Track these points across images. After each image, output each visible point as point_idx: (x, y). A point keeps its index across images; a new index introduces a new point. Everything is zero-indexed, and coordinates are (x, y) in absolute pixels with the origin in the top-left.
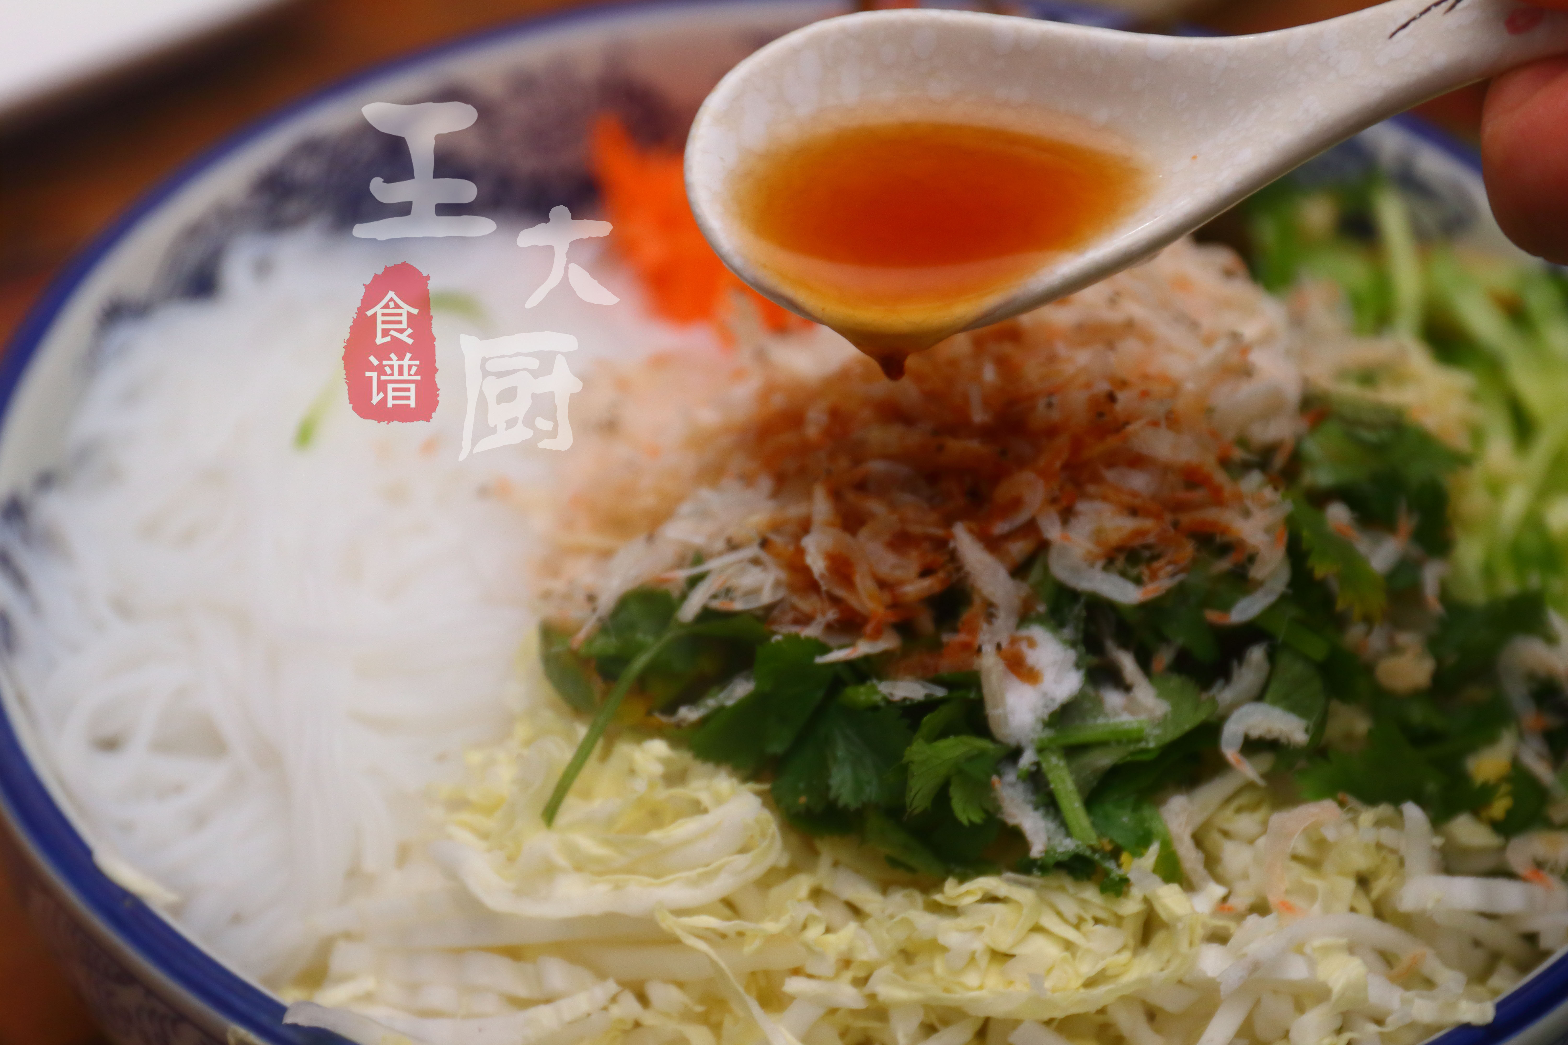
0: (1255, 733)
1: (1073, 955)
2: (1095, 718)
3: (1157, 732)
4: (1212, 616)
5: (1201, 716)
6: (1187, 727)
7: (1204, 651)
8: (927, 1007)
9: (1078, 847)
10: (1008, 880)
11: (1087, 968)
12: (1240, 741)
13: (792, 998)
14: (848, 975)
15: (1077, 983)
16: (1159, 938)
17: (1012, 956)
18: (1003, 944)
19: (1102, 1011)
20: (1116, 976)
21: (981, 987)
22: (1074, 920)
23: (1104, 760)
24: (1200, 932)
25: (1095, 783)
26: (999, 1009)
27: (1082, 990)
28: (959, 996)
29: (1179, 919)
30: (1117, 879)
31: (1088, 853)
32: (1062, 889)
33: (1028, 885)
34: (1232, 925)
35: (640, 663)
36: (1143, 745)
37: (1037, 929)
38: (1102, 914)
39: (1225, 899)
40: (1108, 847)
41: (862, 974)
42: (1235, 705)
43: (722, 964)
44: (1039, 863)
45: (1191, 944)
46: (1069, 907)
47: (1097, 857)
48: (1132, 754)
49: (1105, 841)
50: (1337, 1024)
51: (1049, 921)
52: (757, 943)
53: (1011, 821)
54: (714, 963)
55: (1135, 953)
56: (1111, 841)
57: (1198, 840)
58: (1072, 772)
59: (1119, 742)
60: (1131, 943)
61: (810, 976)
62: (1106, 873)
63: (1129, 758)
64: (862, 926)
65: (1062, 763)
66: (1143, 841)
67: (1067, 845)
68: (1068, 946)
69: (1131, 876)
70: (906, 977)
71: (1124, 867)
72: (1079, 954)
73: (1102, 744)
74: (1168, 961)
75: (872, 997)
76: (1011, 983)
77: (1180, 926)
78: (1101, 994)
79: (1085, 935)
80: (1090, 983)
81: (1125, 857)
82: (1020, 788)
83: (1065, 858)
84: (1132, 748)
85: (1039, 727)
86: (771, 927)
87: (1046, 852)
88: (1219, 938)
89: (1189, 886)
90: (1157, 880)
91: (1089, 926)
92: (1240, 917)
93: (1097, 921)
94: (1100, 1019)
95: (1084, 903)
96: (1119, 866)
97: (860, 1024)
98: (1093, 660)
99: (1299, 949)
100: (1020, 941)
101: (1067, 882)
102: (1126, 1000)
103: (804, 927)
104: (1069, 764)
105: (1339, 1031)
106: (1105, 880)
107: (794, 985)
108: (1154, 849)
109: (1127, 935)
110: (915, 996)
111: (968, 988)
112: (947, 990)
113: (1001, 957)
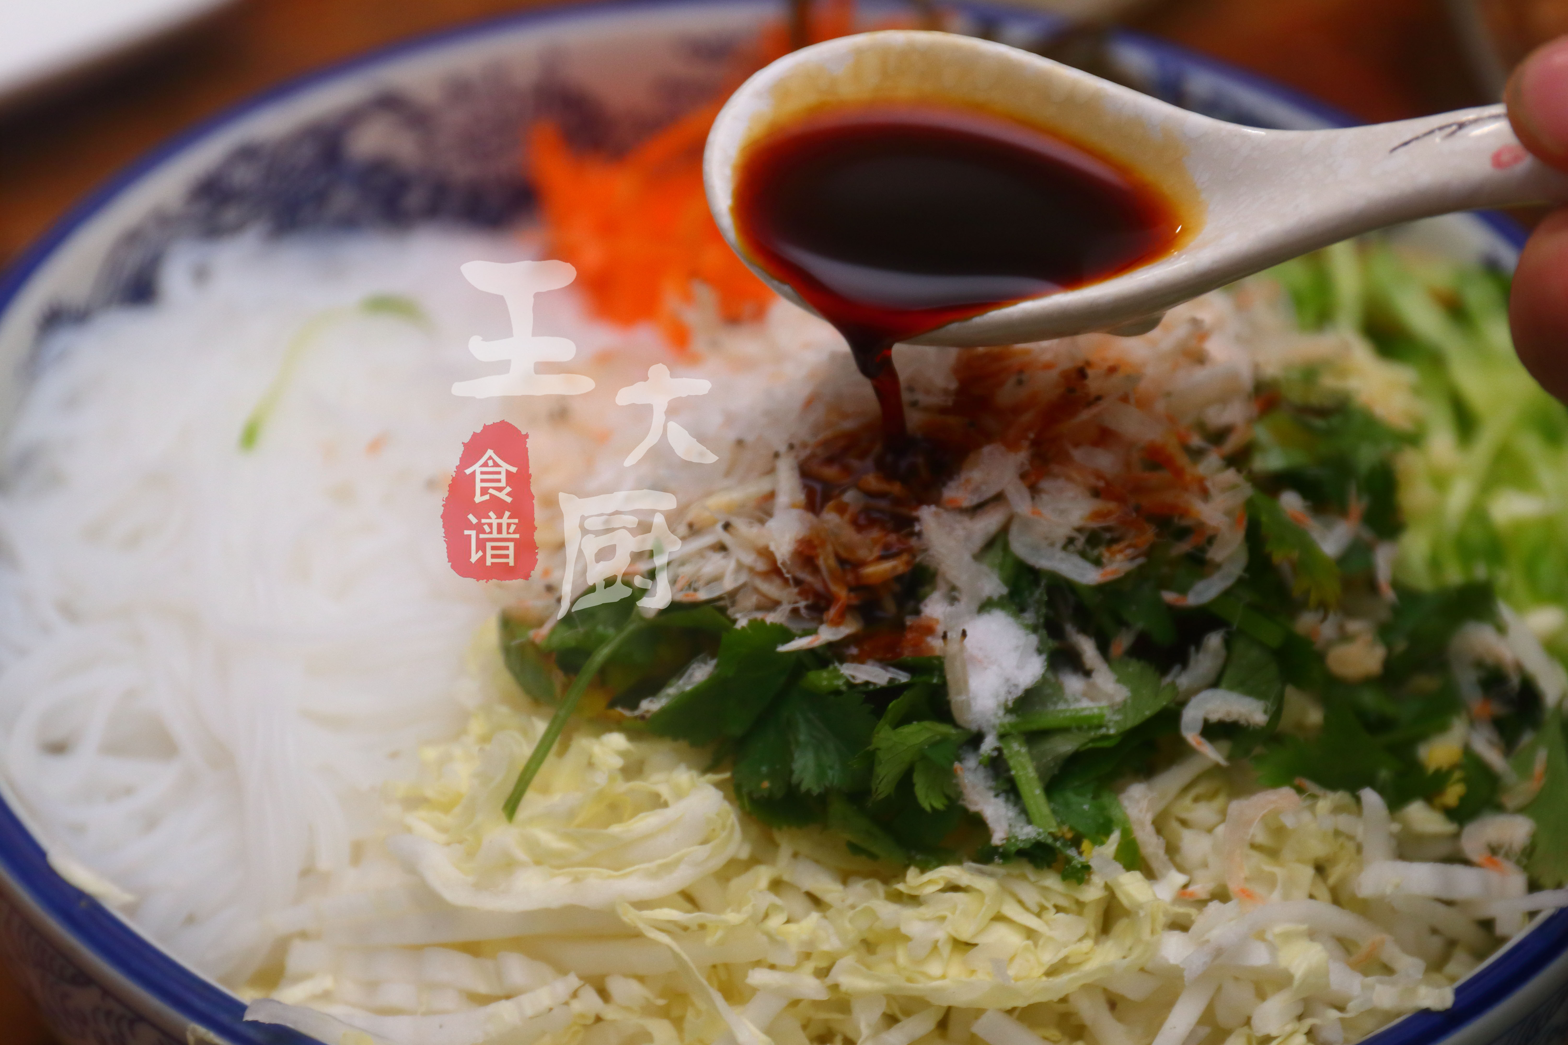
0: (1214, 717)
1: (1036, 945)
2: (1055, 704)
3: (1117, 718)
4: (1169, 596)
5: (1163, 702)
6: (1148, 713)
7: (1163, 634)
8: (890, 997)
9: (1039, 834)
10: (970, 869)
11: (1048, 957)
12: (1199, 725)
13: (754, 990)
14: (810, 966)
15: (1038, 971)
16: (1121, 926)
17: (974, 945)
18: (965, 933)
19: (1064, 1000)
20: (1078, 965)
21: (943, 977)
22: (1036, 909)
23: (1065, 746)
24: (1162, 920)
25: (1056, 772)
26: (962, 998)
27: (1044, 979)
28: (922, 986)
29: (1140, 906)
30: (1079, 866)
31: (1050, 841)
32: (1024, 877)
33: (992, 875)
34: (1193, 911)
35: (603, 653)
36: (1103, 731)
37: (999, 918)
38: (1062, 902)
39: (1185, 886)
40: (1069, 835)
41: (824, 964)
42: (1194, 692)
43: (685, 956)
44: (1001, 850)
45: (1153, 932)
46: (1031, 896)
47: (1058, 844)
48: (1093, 740)
49: (1065, 829)
50: (1299, 1010)
51: (1011, 910)
52: (719, 934)
53: (973, 808)
54: (676, 956)
55: (1097, 942)
56: (1071, 829)
57: (1159, 826)
58: (1033, 758)
59: (1080, 728)
60: (1093, 931)
61: (772, 967)
62: (1068, 860)
63: (1090, 745)
64: (825, 917)
65: (1024, 750)
66: (1103, 829)
67: (1027, 833)
68: (1030, 934)
69: (1093, 864)
70: (868, 966)
71: (1085, 854)
72: (1041, 943)
73: (1063, 730)
74: (1130, 949)
75: (835, 987)
76: (973, 972)
77: (1142, 914)
78: (1064, 983)
79: (1047, 923)
80: (1052, 972)
81: (1086, 845)
82: (981, 774)
83: (1028, 846)
84: (1092, 734)
85: (1001, 713)
86: (732, 917)
87: (1008, 839)
88: (1180, 925)
89: (1150, 874)
90: (1119, 866)
91: (1051, 914)
92: (1201, 903)
93: (1058, 909)
94: (1062, 1008)
95: (1045, 890)
96: (1080, 853)
97: (823, 1015)
98: (1052, 644)
99: (1260, 935)
100: (982, 930)
101: (1028, 870)
102: (1087, 988)
103: (766, 916)
104: (1030, 752)
105: (1300, 1018)
106: (1067, 867)
107: (758, 977)
108: (1115, 837)
109: (1088, 922)
110: (878, 985)
111: (931, 978)
112: (909, 980)
113: (963, 946)
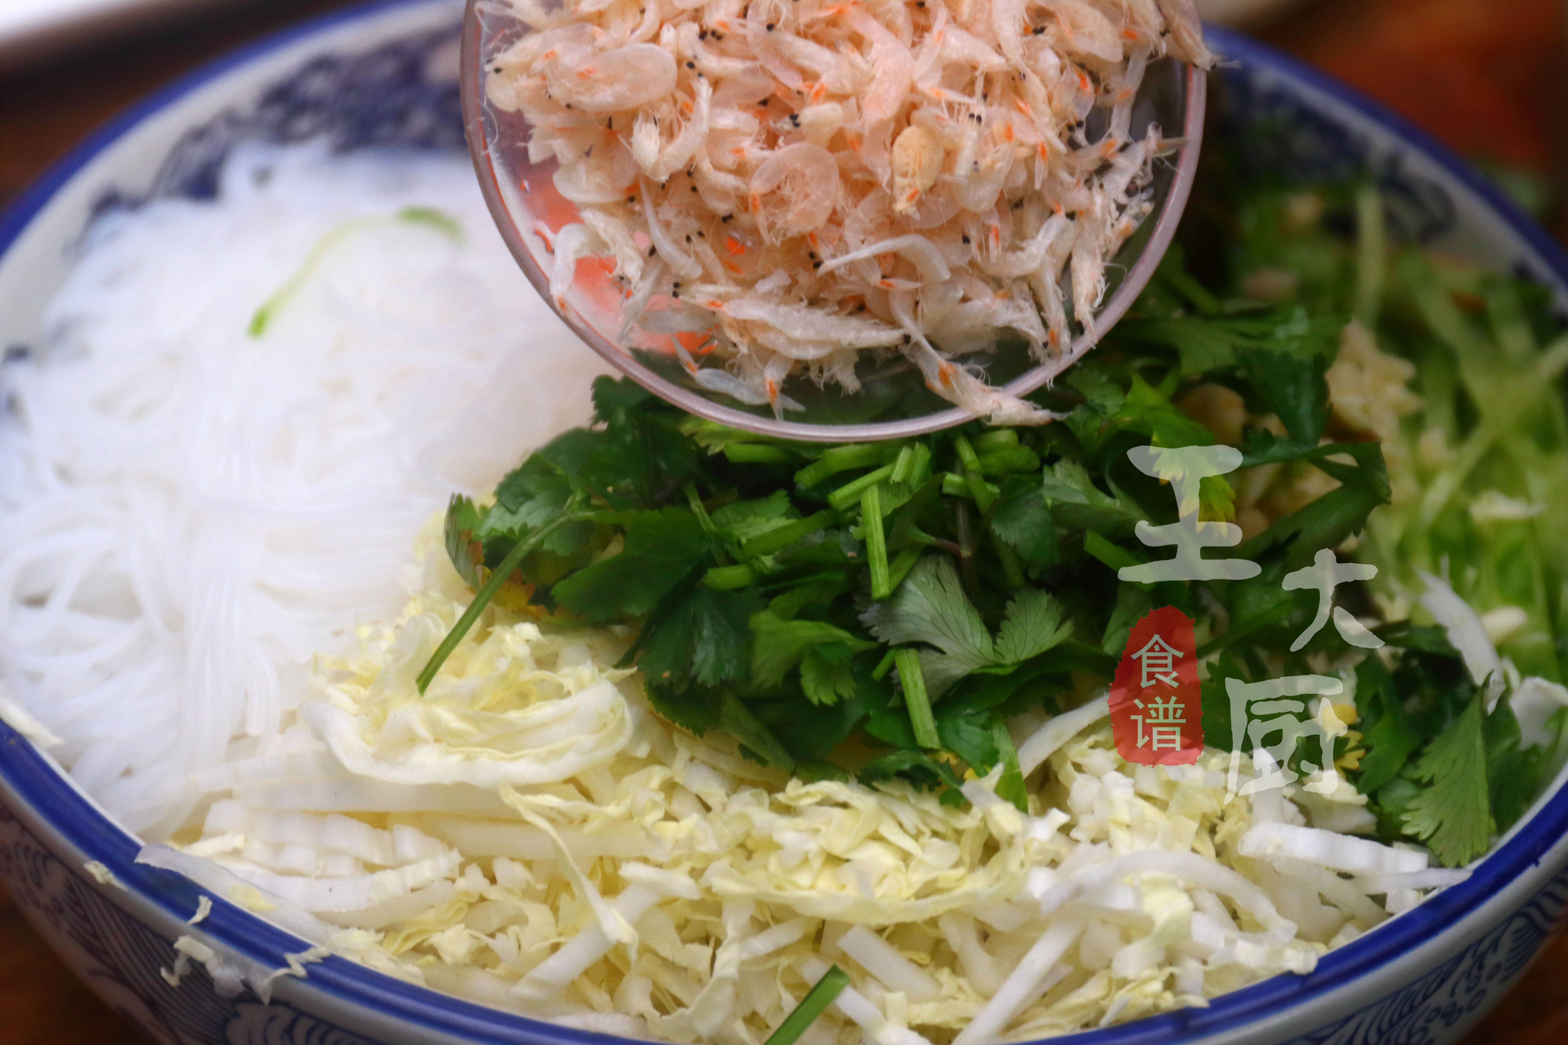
1: (907, 865)
8: (759, 902)
10: (853, 787)
11: (918, 878)
13: (627, 883)
14: (686, 866)
15: (908, 893)
16: (995, 857)
17: (847, 861)
18: (838, 848)
19: (930, 923)
20: (949, 890)
21: (812, 887)
22: (913, 831)
23: (958, 669)
24: (1041, 857)
25: (944, 693)
26: (825, 910)
27: (913, 900)
28: (790, 894)
30: (961, 796)
31: (930, 764)
32: (905, 799)
37: (877, 838)
38: (939, 828)
40: (954, 762)
41: (699, 865)
43: (561, 842)
45: (1023, 866)
46: (909, 818)
48: (987, 666)
50: (1161, 958)
51: (889, 830)
54: (555, 844)
55: (971, 869)
56: (957, 756)
60: (967, 859)
63: (983, 670)
64: (705, 819)
66: (987, 759)
68: (905, 855)
69: (973, 795)
70: (742, 872)
71: (967, 784)
72: (912, 864)
74: (998, 880)
75: (707, 888)
76: (842, 886)
78: (933, 905)
79: (922, 847)
80: (920, 894)
81: (969, 775)
83: (909, 768)
86: (612, 810)
88: (1053, 863)
90: (997, 799)
91: (926, 839)
93: (935, 834)
94: (931, 928)
95: (923, 814)
97: (699, 917)
100: (856, 847)
101: (909, 792)
102: (956, 912)
105: (1162, 965)
106: (946, 793)
107: (632, 870)
108: (999, 768)
109: (964, 851)
110: (749, 890)
111: (799, 887)
112: (779, 887)
113: (834, 860)
